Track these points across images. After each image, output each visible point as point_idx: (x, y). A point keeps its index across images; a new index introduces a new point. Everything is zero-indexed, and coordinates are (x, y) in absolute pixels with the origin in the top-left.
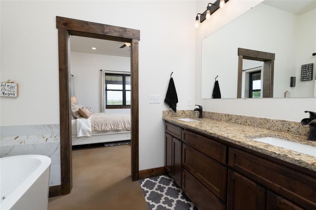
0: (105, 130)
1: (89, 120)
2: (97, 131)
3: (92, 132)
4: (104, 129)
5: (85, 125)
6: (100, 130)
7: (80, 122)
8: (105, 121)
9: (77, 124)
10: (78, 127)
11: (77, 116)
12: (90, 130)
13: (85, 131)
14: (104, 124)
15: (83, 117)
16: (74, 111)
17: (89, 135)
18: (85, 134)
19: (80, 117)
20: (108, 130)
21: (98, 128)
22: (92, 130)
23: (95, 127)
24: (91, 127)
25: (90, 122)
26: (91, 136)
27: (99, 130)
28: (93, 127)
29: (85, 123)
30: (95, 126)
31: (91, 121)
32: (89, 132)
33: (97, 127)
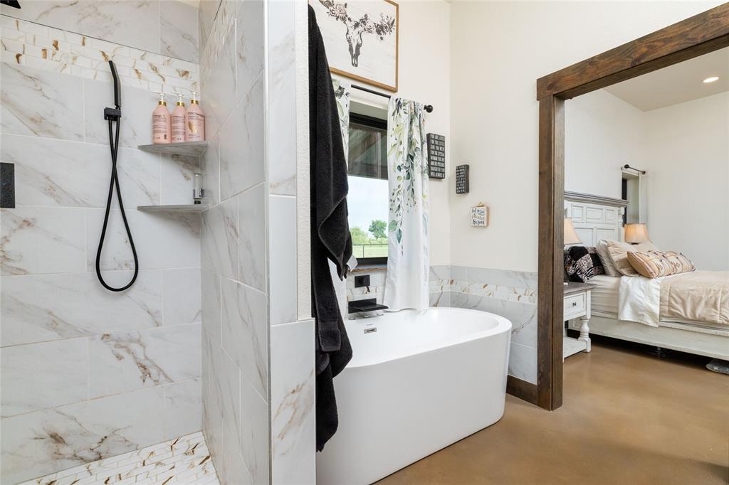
0: (708, 318)
1: (654, 284)
2: (679, 316)
3: (661, 316)
4: (703, 316)
5: (642, 295)
6: (690, 317)
7: (628, 286)
8: (707, 294)
9: (620, 290)
10: (622, 297)
11: (624, 271)
12: (656, 310)
13: (641, 310)
14: (707, 303)
15: (640, 275)
16: (615, 258)
17: (650, 322)
18: (641, 318)
19: (631, 273)
20: (719, 321)
21: (682, 310)
22: (661, 312)
23: (670, 305)
24: (658, 303)
25: (657, 289)
26: (657, 326)
27: (684, 315)
28: (667, 303)
29: (643, 291)
30: (673, 302)
31: (659, 287)
32: (652, 314)
33: (679, 307)
